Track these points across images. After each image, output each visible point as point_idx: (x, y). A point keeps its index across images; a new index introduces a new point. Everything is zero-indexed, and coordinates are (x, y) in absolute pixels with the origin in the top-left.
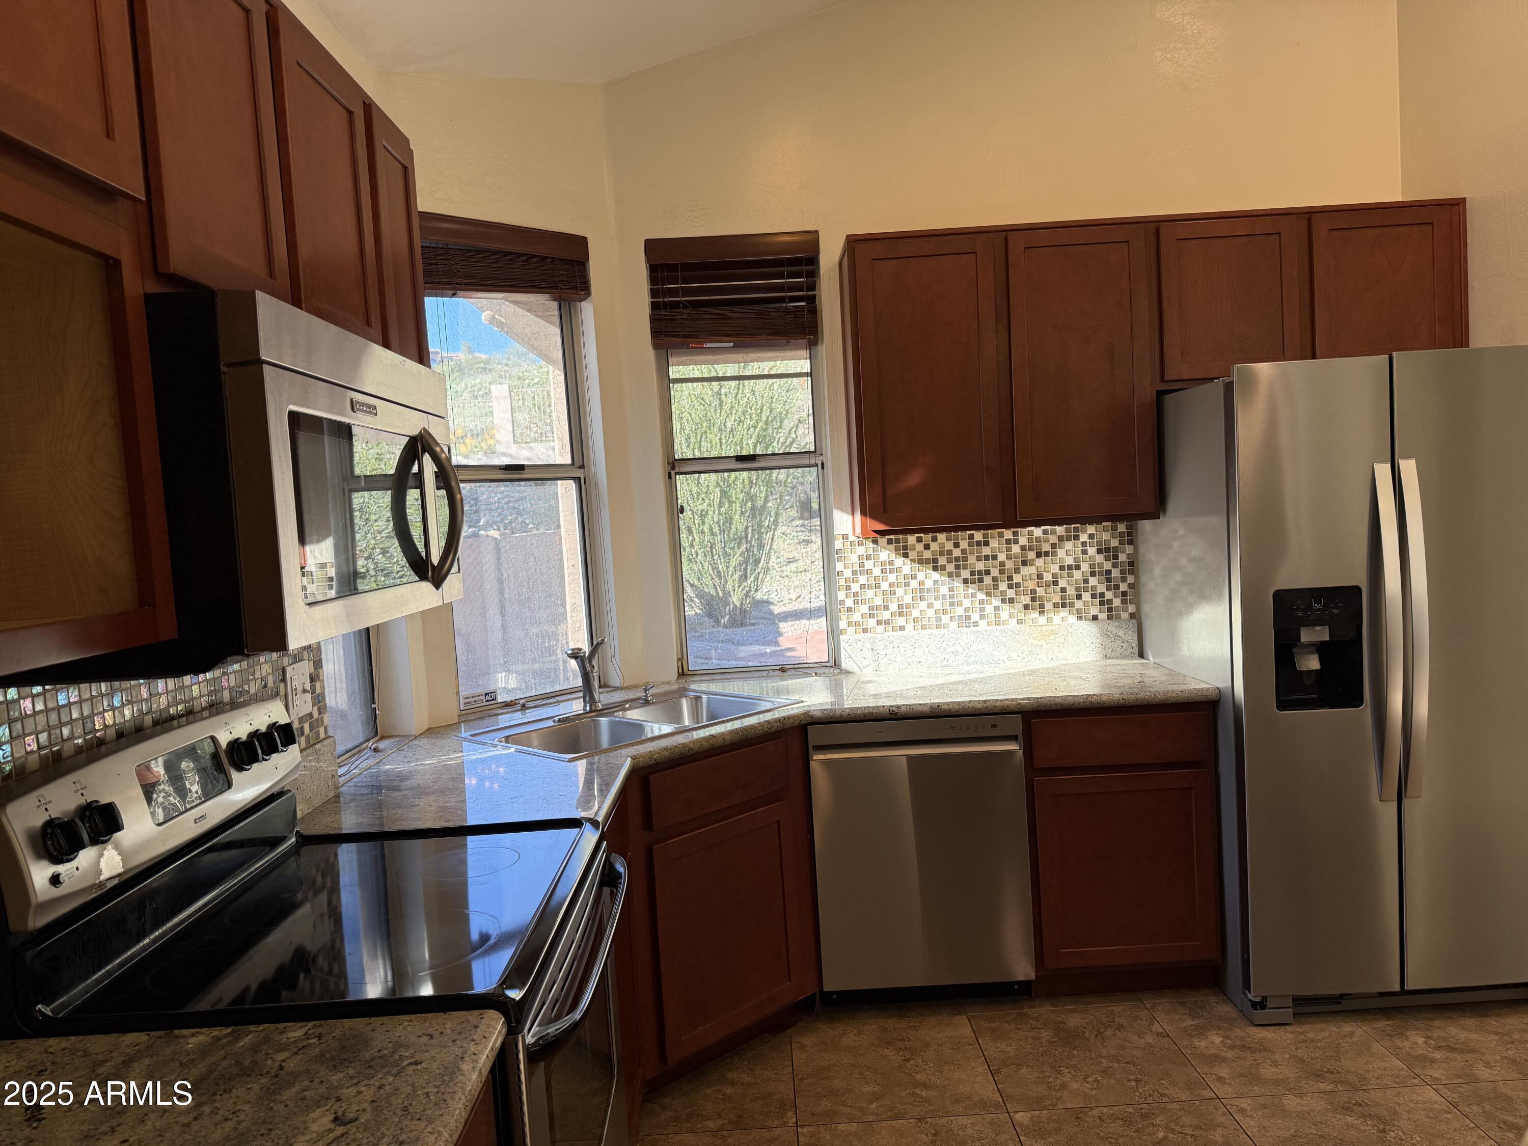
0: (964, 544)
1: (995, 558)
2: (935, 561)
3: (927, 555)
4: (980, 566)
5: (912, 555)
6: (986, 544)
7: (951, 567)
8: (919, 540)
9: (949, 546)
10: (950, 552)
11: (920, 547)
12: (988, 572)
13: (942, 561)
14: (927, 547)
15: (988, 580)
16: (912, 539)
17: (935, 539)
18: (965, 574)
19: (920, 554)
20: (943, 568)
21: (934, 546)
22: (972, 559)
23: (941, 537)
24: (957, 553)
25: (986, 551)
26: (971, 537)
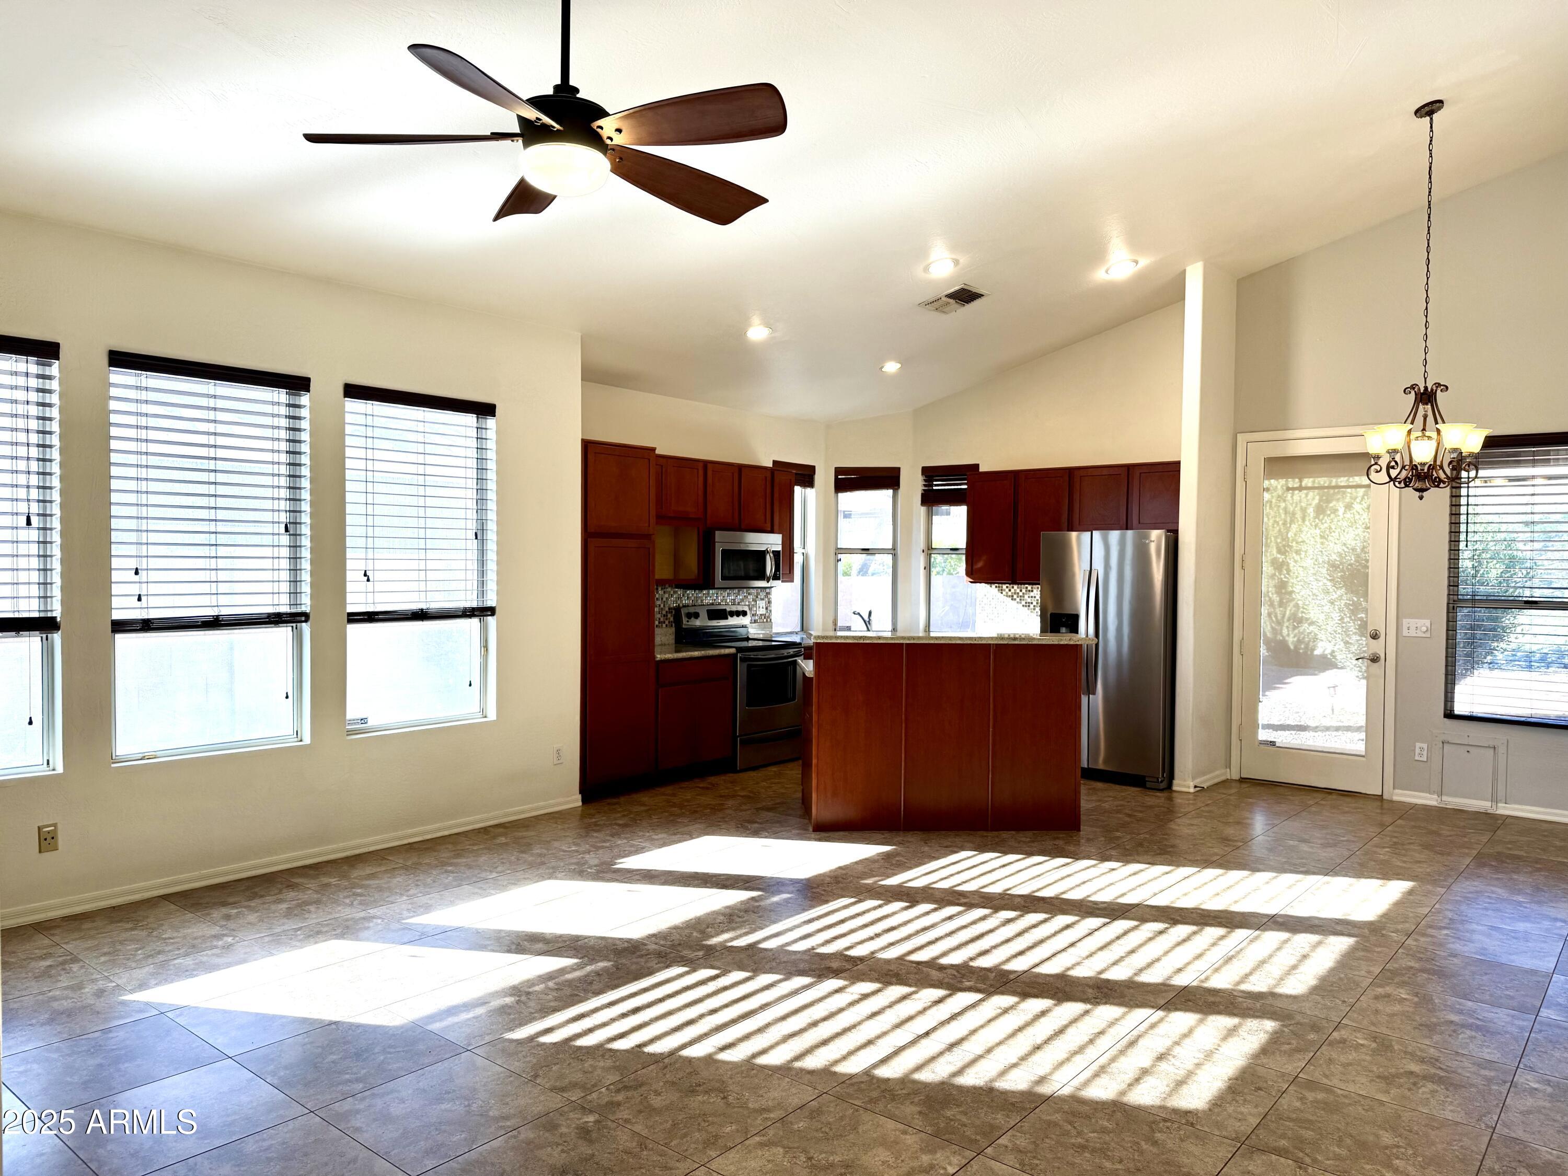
0: (1024, 591)
1: (1035, 597)
2: (1012, 596)
3: (1010, 593)
4: (1029, 600)
5: (1004, 593)
6: (1032, 591)
7: (1018, 600)
8: (1007, 587)
9: (1018, 591)
10: (1018, 593)
11: (1007, 590)
12: (1032, 603)
13: (1015, 596)
14: (1010, 590)
15: (1032, 606)
16: (1004, 587)
17: (1013, 587)
18: (1023, 603)
19: (1007, 593)
20: (1015, 599)
21: (1013, 590)
22: (1026, 597)
23: (1016, 587)
24: (1021, 594)
25: (1032, 594)
26: (1027, 588)
